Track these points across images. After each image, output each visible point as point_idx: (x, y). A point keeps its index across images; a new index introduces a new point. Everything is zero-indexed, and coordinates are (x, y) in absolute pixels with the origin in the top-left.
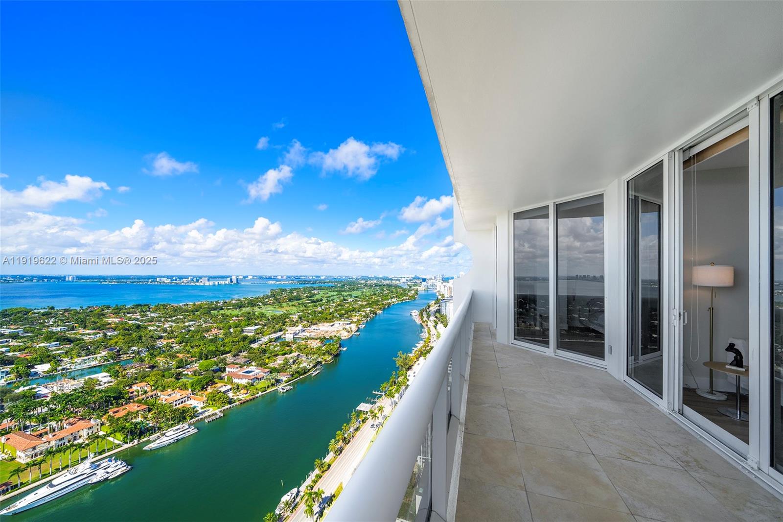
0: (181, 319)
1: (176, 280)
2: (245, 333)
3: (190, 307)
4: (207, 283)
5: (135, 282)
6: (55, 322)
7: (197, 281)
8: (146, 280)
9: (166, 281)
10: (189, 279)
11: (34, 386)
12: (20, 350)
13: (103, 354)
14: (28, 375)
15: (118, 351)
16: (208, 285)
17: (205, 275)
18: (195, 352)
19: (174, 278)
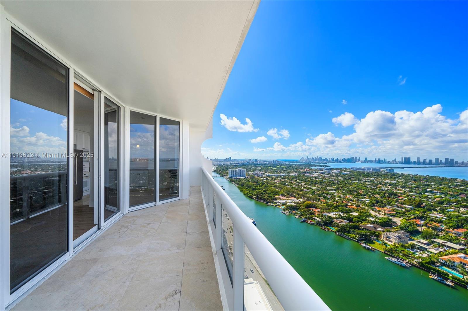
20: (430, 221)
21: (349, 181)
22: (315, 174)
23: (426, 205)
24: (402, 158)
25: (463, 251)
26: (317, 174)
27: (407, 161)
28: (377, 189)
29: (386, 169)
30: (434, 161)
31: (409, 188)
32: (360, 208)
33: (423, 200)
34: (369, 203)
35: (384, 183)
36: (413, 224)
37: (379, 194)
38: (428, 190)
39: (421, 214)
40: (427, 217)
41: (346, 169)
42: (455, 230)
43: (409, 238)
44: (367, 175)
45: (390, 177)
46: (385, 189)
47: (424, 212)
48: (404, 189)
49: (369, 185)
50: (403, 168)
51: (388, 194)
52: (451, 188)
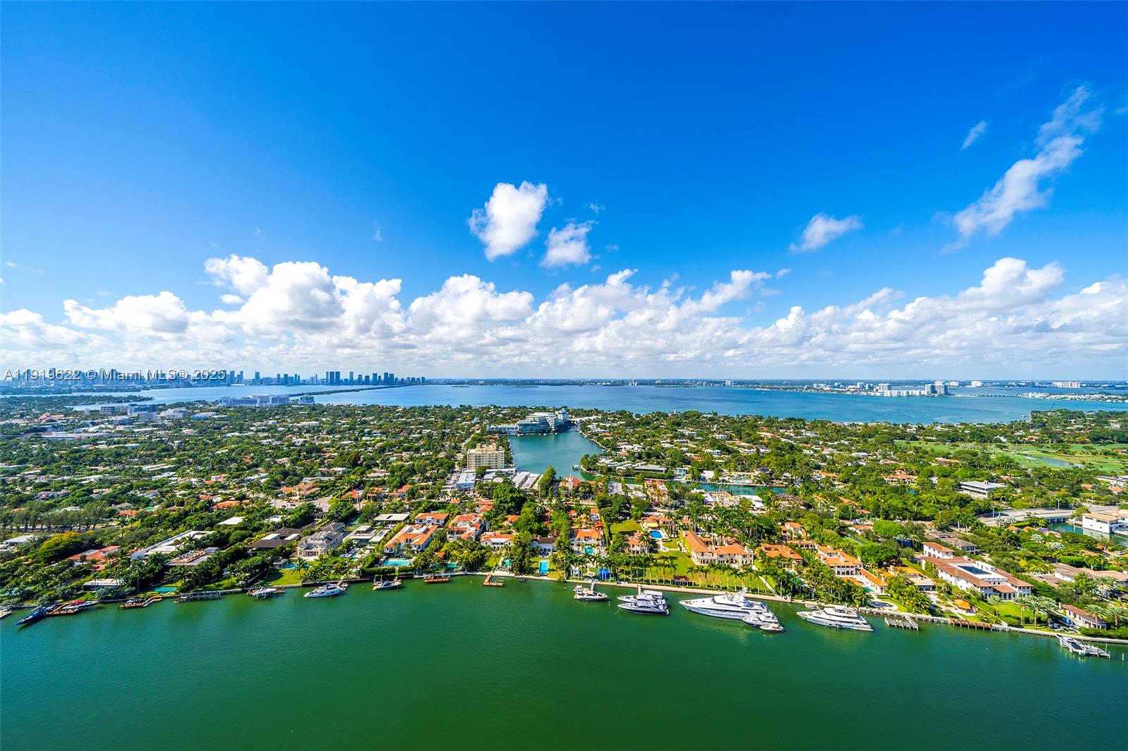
0: (846, 445)
1: (838, 387)
2: (965, 492)
3: (860, 430)
4: (887, 393)
5: (789, 388)
6: (717, 429)
7: (871, 388)
8: (801, 386)
9: (825, 389)
10: (858, 386)
11: (703, 491)
12: (695, 453)
13: (757, 473)
14: (700, 478)
15: (771, 474)
16: (889, 395)
17: (883, 379)
18: (868, 501)
19: (836, 384)
20: (370, 486)
21: (215, 435)
22: (92, 429)
23: (364, 460)
24: (327, 373)
25: (408, 521)
26: (101, 428)
27: (334, 378)
28: (283, 445)
29: (299, 398)
30: (371, 378)
31: (340, 432)
32: (247, 501)
33: (361, 452)
34: (267, 482)
35: (297, 429)
36: (348, 501)
37: (287, 455)
38: (366, 430)
39: (359, 479)
40: (366, 481)
41: (205, 403)
42: (399, 490)
43: (343, 531)
44: (260, 416)
45: (308, 414)
46: (298, 441)
47: (363, 473)
48: (331, 437)
49: (266, 438)
50: (329, 393)
51: (305, 453)
52: (392, 422)
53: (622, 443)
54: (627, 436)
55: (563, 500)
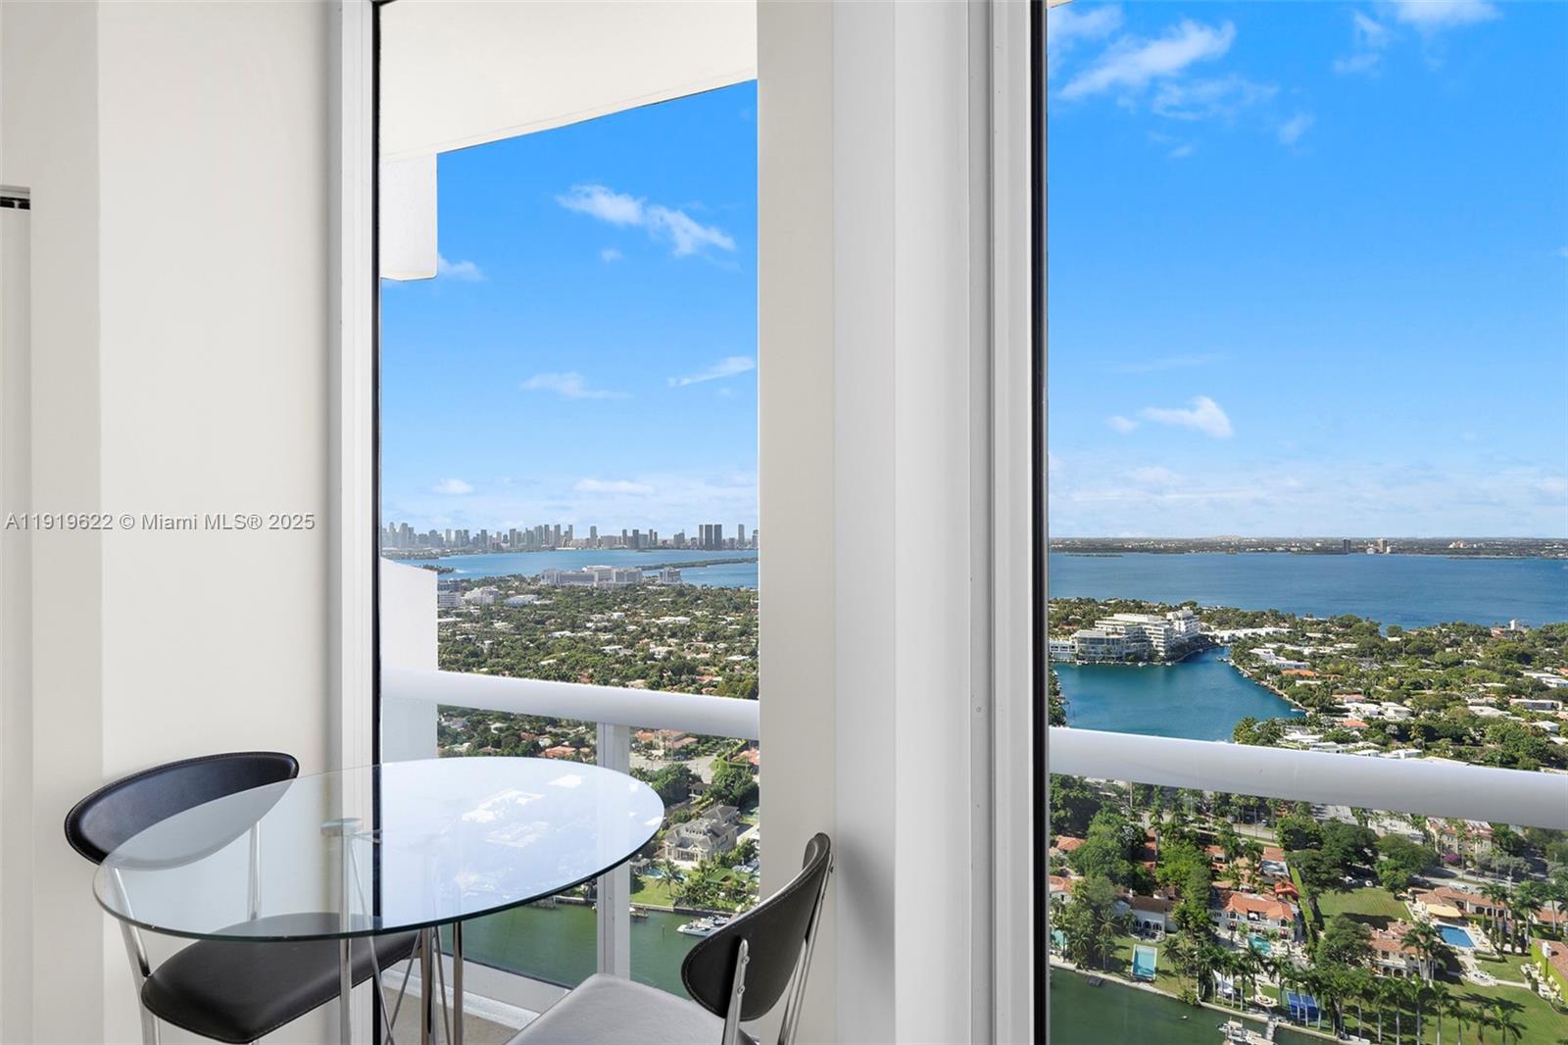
21: (538, 633)
24: (701, 527)
27: (712, 538)
28: (636, 656)
29: (656, 573)
31: (725, 638)
32: (587, 750)
35: (656, 629)
36: (744, 768)
37: (642, 675)
41: (522, 580)
43: (737, 824)
44: (601, 603)
45: (672, 602)
46: (660, 651)
48: (711, 646)
49: (609, 642)
50: (705, 564)
51: (670, 673)
53: (1346, 698)
54: (1365, 680)
55: (1191, 818)
